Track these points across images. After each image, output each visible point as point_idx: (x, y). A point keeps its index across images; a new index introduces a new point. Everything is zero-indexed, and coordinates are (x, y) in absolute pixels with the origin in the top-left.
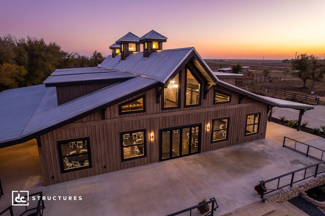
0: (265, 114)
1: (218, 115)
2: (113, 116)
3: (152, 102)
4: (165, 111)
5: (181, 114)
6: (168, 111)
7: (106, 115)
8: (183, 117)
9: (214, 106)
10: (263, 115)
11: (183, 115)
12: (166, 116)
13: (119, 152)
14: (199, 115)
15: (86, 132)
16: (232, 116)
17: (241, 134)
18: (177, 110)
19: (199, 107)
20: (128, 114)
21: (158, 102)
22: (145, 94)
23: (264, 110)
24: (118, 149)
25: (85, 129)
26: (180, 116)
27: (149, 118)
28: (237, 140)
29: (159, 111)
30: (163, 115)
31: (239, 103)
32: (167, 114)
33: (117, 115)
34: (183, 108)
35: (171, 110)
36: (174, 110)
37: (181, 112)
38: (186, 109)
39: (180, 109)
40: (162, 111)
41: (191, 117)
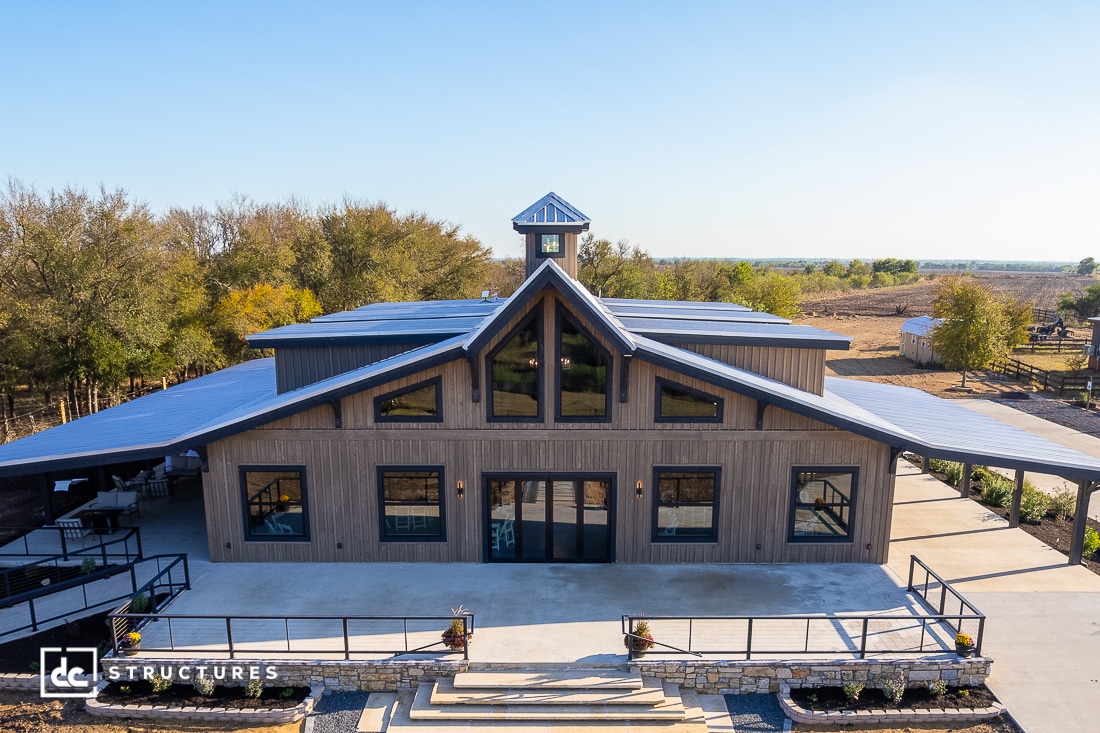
0: (881, 475)
1: (677, 457)
2: (360, 424)
3: (460, 397)
4: (497, 425)
5: (547, 438)
6: (505, 425)
7: (343, 418)
8: (551, 447)
9: (659, 426)
10: (871, 480)
11: (551, 443)
12: (501, 438)
13: (374, 513)
14: (605, 449)
15: (299, 454)
16: (730, 467)
17: (773, 531)
18: (532, 425)
19: (606, 425)
20: (397, 422)
21: (476, 400)
22: (440, 376)
23: (873, 462)
24: (371, 507)
25: (298, 446)
26: (542, 445)
27: (452, 437)
28: (758, 547)
29: (481, 424)
30: (491, 434)
31: (759, 427)
32: (504, 435)
33: (370, 421)
34: (553, 424)
35: (515, 425)
36: (525, 425)
37: (546, 432)
38: (562, 426)
39: (542, 426)
40: (488, 425)
41: (579, 452)
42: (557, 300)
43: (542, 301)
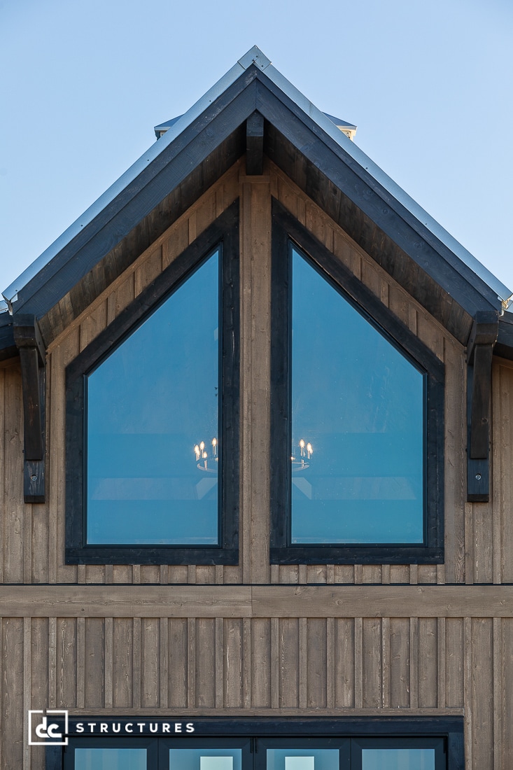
4: (95, 574)
5: (247, 611)
6: (120, 573)
8: (260, 640)
11: (260, 627)
12: (105, 610)
14: (427, 644)
18: (202, 572)
19: (427, 572)
21: (36, 496)
26: (234, 633)
29: (47, 569)
30: (77, 600)
32: (115, 602)
34: (264, 569)
35: (151, 574)
36: (179, 573)
37: (243, 594)
38: (290, 574)
39: (232, 573)
40: (68, 573)
41: (345, 655)
42: (276, 205)
43: (235, 207)
